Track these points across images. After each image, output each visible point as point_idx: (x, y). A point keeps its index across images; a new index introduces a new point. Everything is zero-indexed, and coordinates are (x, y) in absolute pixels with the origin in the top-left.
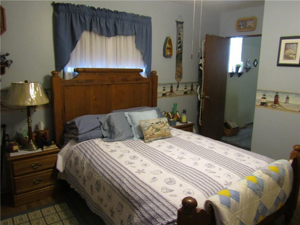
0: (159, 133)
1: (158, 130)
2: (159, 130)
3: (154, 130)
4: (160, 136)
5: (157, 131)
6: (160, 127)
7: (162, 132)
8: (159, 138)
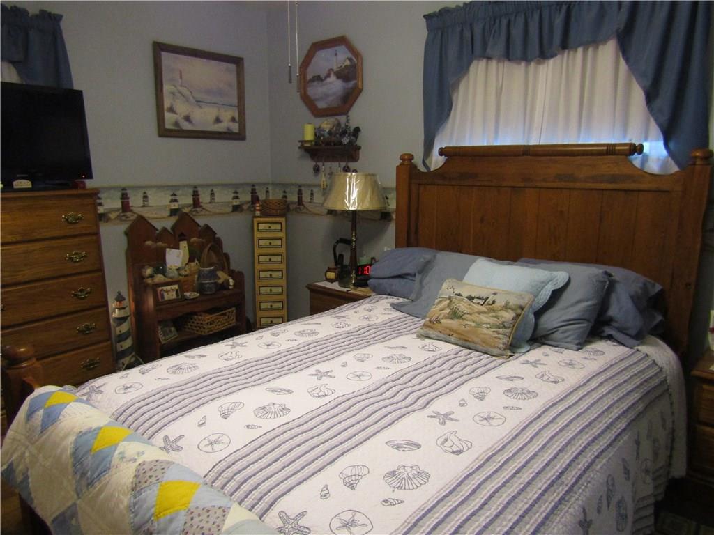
0: (454, 324)
1: (455, 315)
2: (460, 317)
3: (447, 311)
4: (455, 335)
5: (452, 319)
6: (467, 311)
7: (465, 325)
8: (448, 338)
